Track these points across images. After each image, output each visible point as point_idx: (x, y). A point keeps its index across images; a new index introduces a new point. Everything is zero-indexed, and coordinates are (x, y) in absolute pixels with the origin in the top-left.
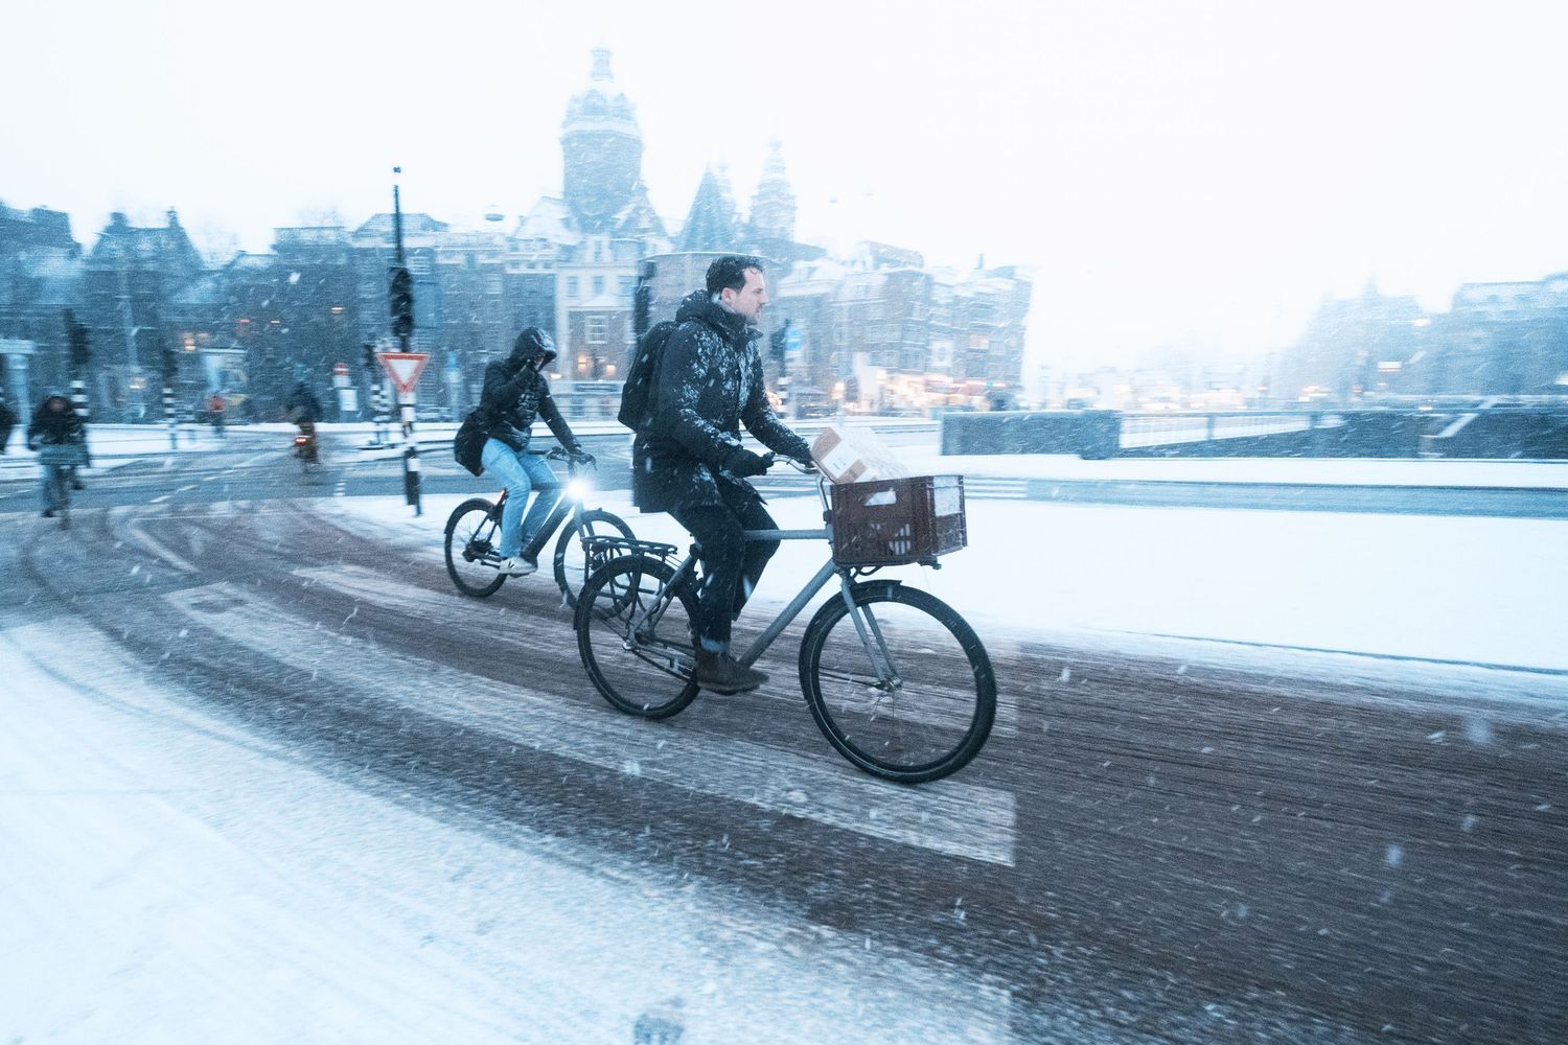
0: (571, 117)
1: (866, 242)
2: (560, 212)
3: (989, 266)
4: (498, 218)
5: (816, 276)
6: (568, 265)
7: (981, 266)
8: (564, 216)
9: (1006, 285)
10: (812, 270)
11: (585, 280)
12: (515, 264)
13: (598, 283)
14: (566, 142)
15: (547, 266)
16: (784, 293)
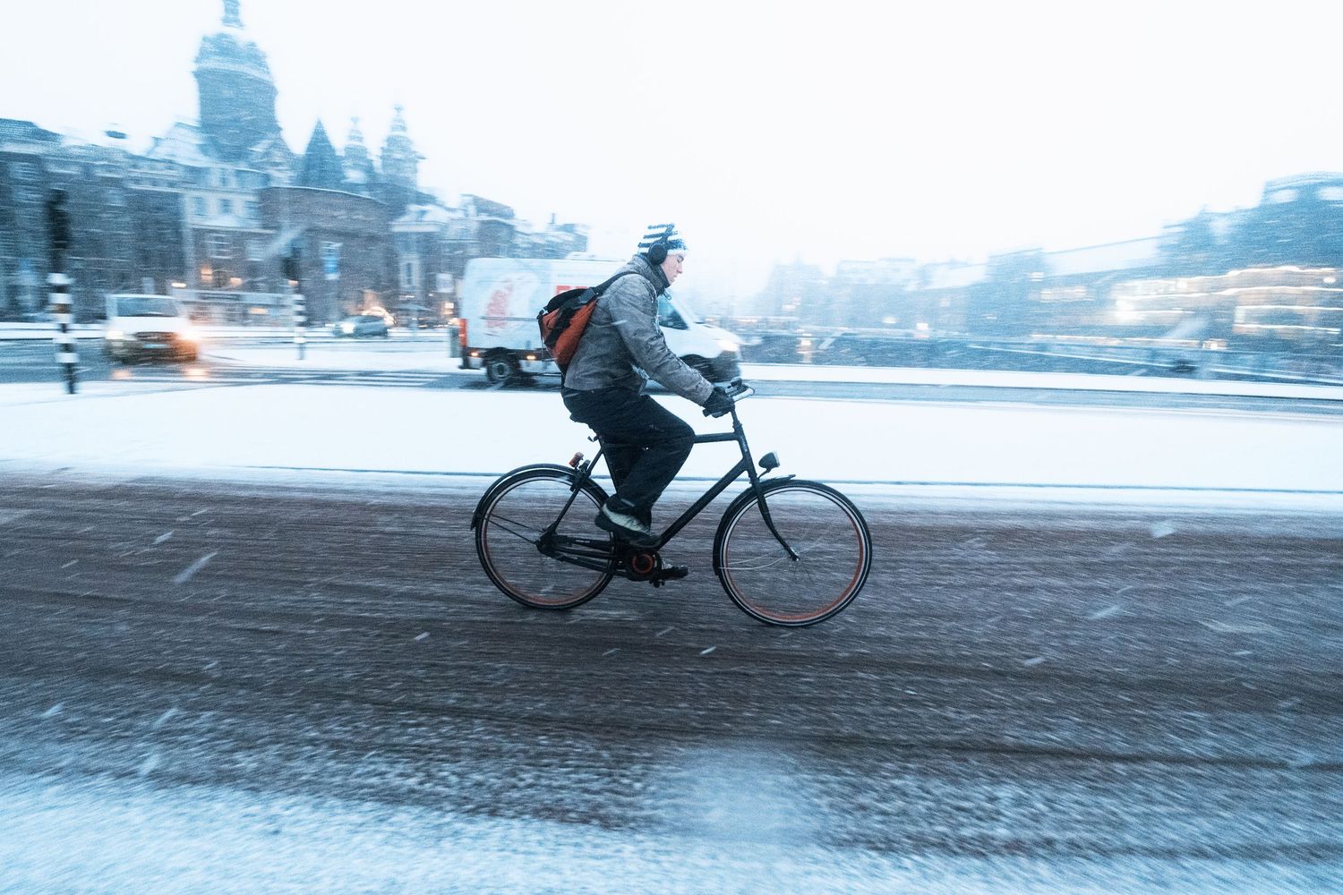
0: (203, 55)
1: (470, 196)
2: (196, 139)
3: (560, 222)
4: (120, 136)
5: (427, 218)
6: (194, 186)
7: (553, 223)
8: (201, 143)
9: (570, 238)
10: (423, 213)
11: (213, 201)
12: (137, 181)
13: (226, 206)
14: (199, 75)
15: (171, 185)
16: (397, 229)
